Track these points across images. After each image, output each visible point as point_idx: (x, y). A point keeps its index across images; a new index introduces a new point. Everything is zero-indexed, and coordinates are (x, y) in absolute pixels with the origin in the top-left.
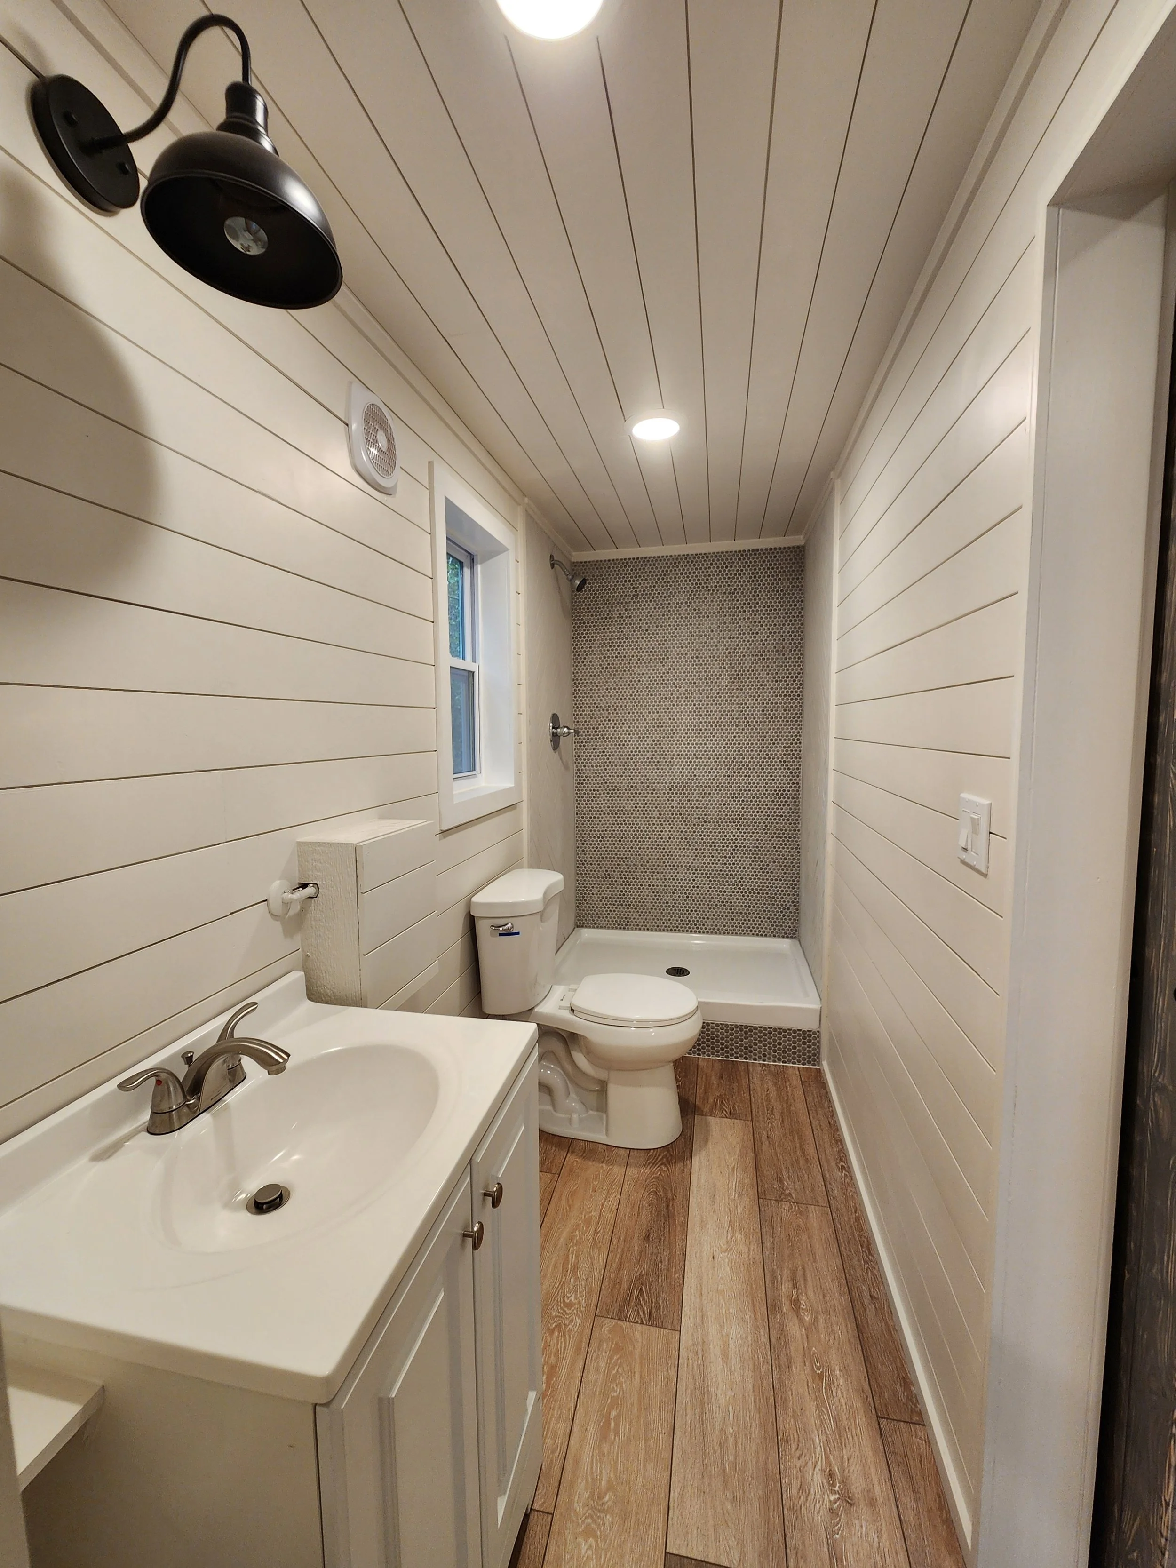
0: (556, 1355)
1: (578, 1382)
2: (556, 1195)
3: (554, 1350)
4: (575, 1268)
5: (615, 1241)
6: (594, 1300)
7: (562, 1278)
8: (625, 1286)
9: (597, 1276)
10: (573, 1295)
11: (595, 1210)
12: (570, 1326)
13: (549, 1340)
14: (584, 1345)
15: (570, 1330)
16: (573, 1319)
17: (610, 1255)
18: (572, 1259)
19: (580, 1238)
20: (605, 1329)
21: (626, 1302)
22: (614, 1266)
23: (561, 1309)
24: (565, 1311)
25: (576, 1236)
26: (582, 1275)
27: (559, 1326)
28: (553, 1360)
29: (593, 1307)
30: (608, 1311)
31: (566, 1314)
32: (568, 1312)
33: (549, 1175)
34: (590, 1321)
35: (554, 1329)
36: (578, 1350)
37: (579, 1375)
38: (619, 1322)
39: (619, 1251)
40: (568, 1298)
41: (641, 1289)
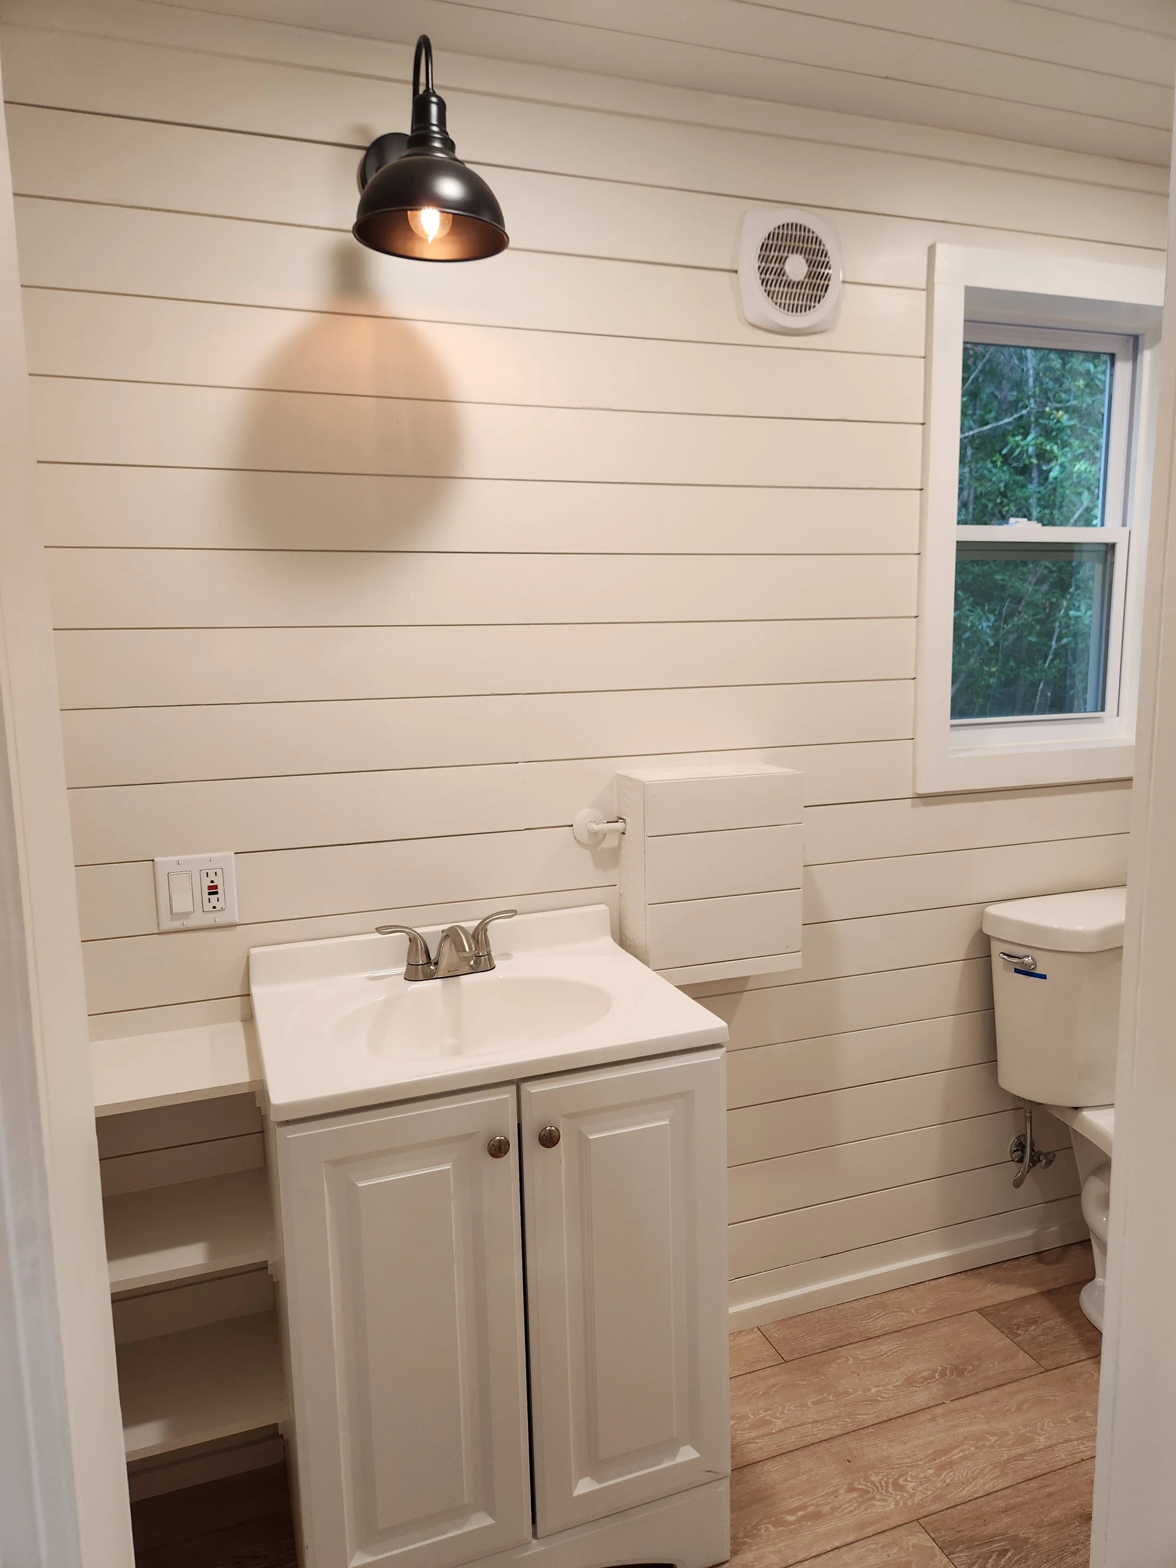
0: (834, 1510)
1: (829, 1548)
2: (1014, 1386)
3: (836, 1504)
4: (951, 1464)
5: (1034, 1484)
6: (934, 1507)
7: (921, 1460)
8: (989, 1530)
9: (966, 1492)
10: (914, 1484)
11: (1049, 1438)
12: (877, 1503)
13: (842, 1491)
14: (871, 1530)
15: (873, 1506)
16: (887, 1500)
17: (1009, 1490)
18: (956, 1455)
19: (992, 1447)
20: (913, 1540)
21: (970, 1543)
22: (1001, 1503)
23: (887, 1482)
24: (887, 1487)
25: (989, 1440)
26: (947, 1476)
27: (866, 1492)
28: (827, 1509)
29: (924, 1512)
30: (936, 1530)
31: (887, 1491)
32: (890, 1490)
33: (1031, 1362)
34: (905, 1519)
35: (857, 1489)
36: (861, 1526)
37: (837, 1544)
38: (937, 1550)
39: (1027, 1497)
40: (906, 1480)
41: (1007, 1551)
